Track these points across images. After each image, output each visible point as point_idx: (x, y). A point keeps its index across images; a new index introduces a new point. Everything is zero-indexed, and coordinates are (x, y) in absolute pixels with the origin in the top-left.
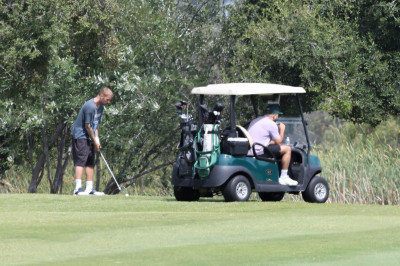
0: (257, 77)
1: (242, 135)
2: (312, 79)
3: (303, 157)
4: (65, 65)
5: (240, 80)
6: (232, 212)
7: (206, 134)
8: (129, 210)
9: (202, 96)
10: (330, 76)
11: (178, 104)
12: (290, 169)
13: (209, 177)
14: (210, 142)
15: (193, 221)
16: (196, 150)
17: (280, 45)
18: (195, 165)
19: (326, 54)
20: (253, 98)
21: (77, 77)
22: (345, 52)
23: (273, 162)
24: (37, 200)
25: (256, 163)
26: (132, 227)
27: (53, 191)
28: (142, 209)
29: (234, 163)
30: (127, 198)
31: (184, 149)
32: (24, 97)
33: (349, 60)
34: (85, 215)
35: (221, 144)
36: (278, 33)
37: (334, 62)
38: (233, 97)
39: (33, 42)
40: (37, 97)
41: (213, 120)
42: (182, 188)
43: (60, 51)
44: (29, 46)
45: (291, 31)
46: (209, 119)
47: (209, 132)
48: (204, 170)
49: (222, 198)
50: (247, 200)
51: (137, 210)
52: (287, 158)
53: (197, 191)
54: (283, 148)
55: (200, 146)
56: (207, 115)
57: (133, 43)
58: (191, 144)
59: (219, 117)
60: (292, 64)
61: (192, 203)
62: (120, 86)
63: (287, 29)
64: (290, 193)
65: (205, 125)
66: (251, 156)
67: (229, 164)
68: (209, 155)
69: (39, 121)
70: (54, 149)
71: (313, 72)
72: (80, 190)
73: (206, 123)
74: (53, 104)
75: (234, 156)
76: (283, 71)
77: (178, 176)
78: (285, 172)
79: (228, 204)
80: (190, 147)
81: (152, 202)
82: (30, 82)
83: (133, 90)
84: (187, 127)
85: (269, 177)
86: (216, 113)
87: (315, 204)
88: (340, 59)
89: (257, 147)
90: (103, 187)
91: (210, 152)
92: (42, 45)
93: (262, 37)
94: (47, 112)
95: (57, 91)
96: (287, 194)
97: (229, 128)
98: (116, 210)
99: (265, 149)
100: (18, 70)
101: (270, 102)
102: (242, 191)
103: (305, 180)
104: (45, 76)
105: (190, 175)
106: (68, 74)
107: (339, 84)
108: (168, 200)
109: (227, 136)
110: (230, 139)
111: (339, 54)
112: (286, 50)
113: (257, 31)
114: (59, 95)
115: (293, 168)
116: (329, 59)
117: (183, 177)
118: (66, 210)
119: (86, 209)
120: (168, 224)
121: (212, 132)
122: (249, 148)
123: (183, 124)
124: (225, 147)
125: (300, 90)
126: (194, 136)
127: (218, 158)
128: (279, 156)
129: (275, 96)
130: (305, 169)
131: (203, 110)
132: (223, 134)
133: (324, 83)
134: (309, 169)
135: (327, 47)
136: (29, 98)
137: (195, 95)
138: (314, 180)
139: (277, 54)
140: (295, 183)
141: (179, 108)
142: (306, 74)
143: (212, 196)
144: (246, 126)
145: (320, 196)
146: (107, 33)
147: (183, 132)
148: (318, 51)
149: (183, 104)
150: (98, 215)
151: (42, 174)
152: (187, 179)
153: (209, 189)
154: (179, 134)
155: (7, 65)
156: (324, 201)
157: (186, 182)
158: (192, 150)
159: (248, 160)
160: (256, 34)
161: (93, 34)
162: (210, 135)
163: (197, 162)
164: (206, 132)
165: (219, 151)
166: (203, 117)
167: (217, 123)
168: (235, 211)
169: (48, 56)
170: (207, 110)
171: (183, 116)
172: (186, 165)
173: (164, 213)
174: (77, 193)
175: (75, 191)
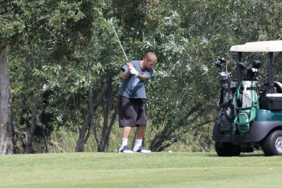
1: (280, 90)
6: (272, 166)
7: (245, 91)
8: (173, 166)
9: (240, 53)
11: (218, 61)
13: (249, 132)
14: (249, 96)
15: (233, 176)
16: (235, 107)
18: (235, 120)
21: (122, 39)
24: (84, 158)
26: (175, 183)
27: (99, 150)
28: (184, 165)
29: (273, 119)
30: (170, 155)
31: (224, 106)
32: (69, 59)
34: (130, 171)
35: (260, 99)
38: (271, 54)
39: (77, 5)
41: (251, 76)
42: (225, 144)
43: (105, 14)
44: (73, 9)
46: (248, 76)
47: (248, 89)
48: (244, 126)
49: (261, 152)
51: (180, 166)
53: (238, 146)
55: (240, 103)
56: (245, 72)
58: (231, 101)
59: (257, 73)
61: (233, 158)
62: (168, 48)
65: (244, 82)
67: (268, 120)
68: (248, 111)
72: (126, 148)
73: (245, 80)
74: (99, 65)
75: (273, 111)
77: (219, 132)
79: (268, 158)
80: (230, 104)
81: (194, 158)
82: (75, 43)
83: (181, 52)
84: (227, 85)
86: (254, 70)
90: (148, 145)
91: (249, 108)
92: (86, 7)
95: (104, 52)
97: (267, 85)
98: (159, 167)
100: (62, 32)
104: (90, 37)
105: (230, 131)
106: (113, 35)
108: (210, 156)
109: (265, 92)
110: (268, 95)
114: (105, 56)
117: (223, 133)
118: (112, 168)
119: (131, 166)
120: (210, 179)
121: (251, 88)
123: (223, 81)
124: (264, 103)
126: (233, 93)
127: (257, 114)
131: (242, 68)
132: (262, 91)
136: (74, 60)
137: (234, 52)
141: (218, 66)
143: (252, 151)
147: (223, 89)
149: (222, 61)
150: (144, 171)
152: (228, 135)
153: (249, 144)
155: (53, 28)
157: (227, 138)
158: (232, 107)
162: (249, 91)
163: (236, 118)
164: (245, 89)
165: (258, 107)
166: (242, 74)
167: (256, 80)
168: (275, 165)
169: (92, 18)
170: (246, 67)
171: (223, 74)
172: (227, 121)
173: (206, 168)
174: (122, 151)
175: (120, 150)
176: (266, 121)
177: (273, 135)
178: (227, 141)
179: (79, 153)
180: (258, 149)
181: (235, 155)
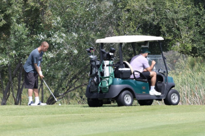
0: (134, 32)
1: (127, 66)
2: (168, 32)
3: (164, 78)
4: (20, 28)
5: (125, 34)
6: (123, 112)
7: (105, 67)
8: (62, 113)
9: (102, 44)
10: (178, 29)
11: (88, 49)
12: (156, 85)
13: (108, 92)
14: (108, 71)
15: (99, 119)
16: (100, 76)
17: (148, 12)
18: (100, 85)
19: (175, 16)
20: (133, 44)
21: (28, 36)
22: (186, 15)
23: (146, 82)
24: (7, 109)
25: (135, 82)
26: (63, 123)
27: (16, 104)
28: (69, 113)
29: (123, 83)
30: (60, 107)
31: (92, 76)
33: (188, 20)
34: (35, 117)
35: (114, 72)
36: (146, 5)
37: (180, 21)
38: (121, 44)
39: (1, 16)
40: (5, 48)
41: (109, 58)
42: (93, 99)
43: (17, 20)
45: (154, 4)
46: (107, 58)
47: (107, 66)
48: (105, 88)
49: (116, 104)
50: (131, 105)
51: (66, 113)
52: (154, 79)
53: (102, 101)
54: (152, 73)
55: (102, 74)
56: (105, 55)
57: (60, 14)
58: (97, 73)
59: (113, 56)
60: (155, 23)
61: (98, 108)
62: (53, 40)
63: (151, 3)
64: (157, 100)
65: (105, 62)
66: (133, 79)
67: (120, 84)
68: (108, 79)
69: (6, 62)
70: (16, 79)
71: (168, 27)
72: (32, 102)
73: (105, 60)
74: (14, 52)
75: (123, 79)
76: (150, 27)
77: (89, 92)
78: (153, 87)
80: (96, 75)
81: (75, 108)
84: (94, 63)
85: (144, 91)
86: (111, 54)
87: (172, 106)
88: (183, 19)
89: (136, 73)
90: (45, 100)
91: (108, 77)
92: (7, 17)
93: (137, 8)
94: (11, 57)
95: (16, 44)
96: (155, 101)
97: (119, 63)
98: (53, 114)
99: (141, 74)
101: (143, 46)
102: (128, 99)
103: (166, 91)
104: (9, 36)
105: (97, 91)
106: (22, 34)
107: (184, 34)
108: (84, 107)
109: (118, 67)
110: (120, 69)
111: (183, 16)
112: (152, 15)
113: (134, 4)
114: (17, 47)
115: (158, 85)
116: (177, 20)
117: (92, 93)
118: (24, 114)
119: (36, 114)
120: (85, 121)
121: (109, 65)
122: (131, 74)
123: (92, 61)
124: (117, 74)
125: (161, 38)
126: (98, 68)
127: (113, 81)
128: (150, 78)
129: (146, 42)
130: (165, 85)
131: (103, 53)
132: (116, 67)
133: (175, 34)
134: (168, 85)
135: (176, 13)
137: (98, 44)
138: (170, 92)
139: (146, 18)
140: (159, 94)
141: (89, 52)
142: (164, 29)
143: (110, 103)
144: (129, 61)
145: (175, 101)
146: (45, 9)
147: (92, 66)
148: (170, 15)
149: (91, 49)
150: (44, 117)
151: (9, 93)
152: (95, 94)
153: (108, 99)
154: (89, 67)
156: (177, 104)
157: (95, 96)
158: (97, 76)
159: (131, 81)
160: (133, 6)
161: (37, 10)
162: (108, 67)
163: (100, 84)
164: (106, 65)
165: (114, 76)
166: (103, 56)
167: (112, 60)
169: (10, 23)
170: (105, 52)
171: (91, 57)
172: (94, 85)
173: (82, 114)
174: (30, 105)
175: (29, 103)
176: (119, 85)
177: (123, 93)
178: (95, 97)
179: (4, 106)
180: (113, 102)
181: (100, 106)
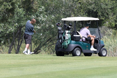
0: (83, 15)
1: (78, 34)
2: (102, 15)
3: (99, 41)
4: (21, 11)
5: (78, 16)
7: (66, 34)
8: (41, 59)
9: (65, 21)
13: (67, 48)
14: (68, 36)
15: (62, 63)
16: (63, 39)
17: (91, 4)
19: (106, 7)
20: (82, 22)
21: (24, 15)
23: (88, 43)
24: (11, 56)
26: (42, 65)
27: (16, 53)
28: (45, 59)
29: (76, 43)
31: (59, 39)
33: (113, 9)
34: (26, 61)
35: (71, 37)
36: (90, 0)
38: (75, 21)
39: (10, 4)
40: (11, 22)
41: (68, 29)
42: (59, 52)
43: (19, 7)
44: (8, 5)
47: (67, 33)
48: (66, 46)
49: (72, 55)
50: (80, 56)
52: (93, 42)
53: (63, 53)
54: (92, 38)
58: (61, 37)
59: (71, 28)
60: (95, 10)
61: (62, 57)
62: (40, 19)
67: (74, 44)
68: (67, 41)
70: (17, 39)
71: (102, 13)
73: (66, 30)
74: (17, 24)
75: (75, 41)
76: (92, 13)
77: (57, 48)
79: (74, 57)
81: (48, 57)
83: (45, 20)
85: (87, 48)
86: (69, 27)
87: (102, 57)
89: (83, 38)
93: (85, 2)
95: (18, 20)
96: (93, 54)
97: (74, 32)
98: (37, 59)
102: (78, 53)
103: (99, 49)
104: (14, 15)
105: (61, 47)
106: (22, 14)
108: (54, 56)
109: (73, 34)
110: (74, 35)
111: (110, 7)
112: (93, 6)
115: (95, 45)
116: (107, 9)
117: (58, 48)
119: (27, 59)
120: (54, 64)
122: (81, 38)
123: (59, 30)
124: (73, 38)
125: (97, 19)
126: (62, 34)
127: (70, 42)
129: (89, 21)
131: (65, 26)
133: (105, 17)
134: (100, 45)
135: (106, 5)
136: (8, 22)
138: (102, 49)
139: (90, 7)
140: (96, 50)
141: (57, 25)
142: (100, 14)
143: (68, 54)
145: (104, 54)
147: (59, 33)
148: (103, 6)
149: (59, 24)
152: (60, 49)
153: (67, 52)
156: (105, 56)
158: (62, 39)
159: (80, 42)
160: (83, 1)
162: (68, 34)
163: (63, 43)
165: (71, 40)
166: (65, 28)
167: (70, 30)
168: (76, 59)
169: (14, 8)
170: (67, 26)
171: (59, 28)
172: (60, 44)
173: (52, 60)
176: (73, 44)
177: (76, 49)
178: (60, 51)
180: (70, 54)
